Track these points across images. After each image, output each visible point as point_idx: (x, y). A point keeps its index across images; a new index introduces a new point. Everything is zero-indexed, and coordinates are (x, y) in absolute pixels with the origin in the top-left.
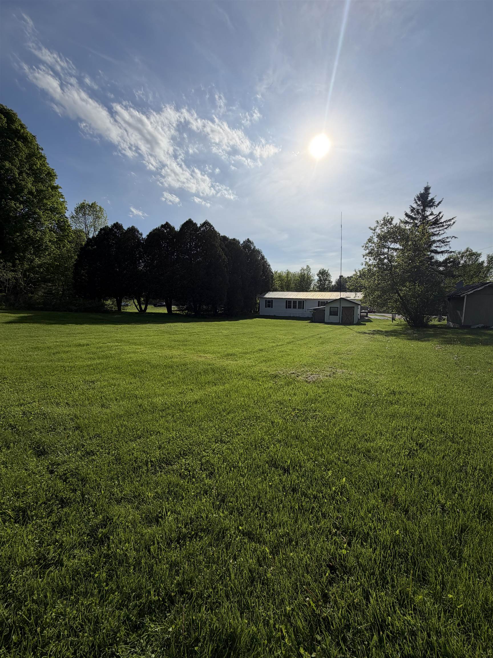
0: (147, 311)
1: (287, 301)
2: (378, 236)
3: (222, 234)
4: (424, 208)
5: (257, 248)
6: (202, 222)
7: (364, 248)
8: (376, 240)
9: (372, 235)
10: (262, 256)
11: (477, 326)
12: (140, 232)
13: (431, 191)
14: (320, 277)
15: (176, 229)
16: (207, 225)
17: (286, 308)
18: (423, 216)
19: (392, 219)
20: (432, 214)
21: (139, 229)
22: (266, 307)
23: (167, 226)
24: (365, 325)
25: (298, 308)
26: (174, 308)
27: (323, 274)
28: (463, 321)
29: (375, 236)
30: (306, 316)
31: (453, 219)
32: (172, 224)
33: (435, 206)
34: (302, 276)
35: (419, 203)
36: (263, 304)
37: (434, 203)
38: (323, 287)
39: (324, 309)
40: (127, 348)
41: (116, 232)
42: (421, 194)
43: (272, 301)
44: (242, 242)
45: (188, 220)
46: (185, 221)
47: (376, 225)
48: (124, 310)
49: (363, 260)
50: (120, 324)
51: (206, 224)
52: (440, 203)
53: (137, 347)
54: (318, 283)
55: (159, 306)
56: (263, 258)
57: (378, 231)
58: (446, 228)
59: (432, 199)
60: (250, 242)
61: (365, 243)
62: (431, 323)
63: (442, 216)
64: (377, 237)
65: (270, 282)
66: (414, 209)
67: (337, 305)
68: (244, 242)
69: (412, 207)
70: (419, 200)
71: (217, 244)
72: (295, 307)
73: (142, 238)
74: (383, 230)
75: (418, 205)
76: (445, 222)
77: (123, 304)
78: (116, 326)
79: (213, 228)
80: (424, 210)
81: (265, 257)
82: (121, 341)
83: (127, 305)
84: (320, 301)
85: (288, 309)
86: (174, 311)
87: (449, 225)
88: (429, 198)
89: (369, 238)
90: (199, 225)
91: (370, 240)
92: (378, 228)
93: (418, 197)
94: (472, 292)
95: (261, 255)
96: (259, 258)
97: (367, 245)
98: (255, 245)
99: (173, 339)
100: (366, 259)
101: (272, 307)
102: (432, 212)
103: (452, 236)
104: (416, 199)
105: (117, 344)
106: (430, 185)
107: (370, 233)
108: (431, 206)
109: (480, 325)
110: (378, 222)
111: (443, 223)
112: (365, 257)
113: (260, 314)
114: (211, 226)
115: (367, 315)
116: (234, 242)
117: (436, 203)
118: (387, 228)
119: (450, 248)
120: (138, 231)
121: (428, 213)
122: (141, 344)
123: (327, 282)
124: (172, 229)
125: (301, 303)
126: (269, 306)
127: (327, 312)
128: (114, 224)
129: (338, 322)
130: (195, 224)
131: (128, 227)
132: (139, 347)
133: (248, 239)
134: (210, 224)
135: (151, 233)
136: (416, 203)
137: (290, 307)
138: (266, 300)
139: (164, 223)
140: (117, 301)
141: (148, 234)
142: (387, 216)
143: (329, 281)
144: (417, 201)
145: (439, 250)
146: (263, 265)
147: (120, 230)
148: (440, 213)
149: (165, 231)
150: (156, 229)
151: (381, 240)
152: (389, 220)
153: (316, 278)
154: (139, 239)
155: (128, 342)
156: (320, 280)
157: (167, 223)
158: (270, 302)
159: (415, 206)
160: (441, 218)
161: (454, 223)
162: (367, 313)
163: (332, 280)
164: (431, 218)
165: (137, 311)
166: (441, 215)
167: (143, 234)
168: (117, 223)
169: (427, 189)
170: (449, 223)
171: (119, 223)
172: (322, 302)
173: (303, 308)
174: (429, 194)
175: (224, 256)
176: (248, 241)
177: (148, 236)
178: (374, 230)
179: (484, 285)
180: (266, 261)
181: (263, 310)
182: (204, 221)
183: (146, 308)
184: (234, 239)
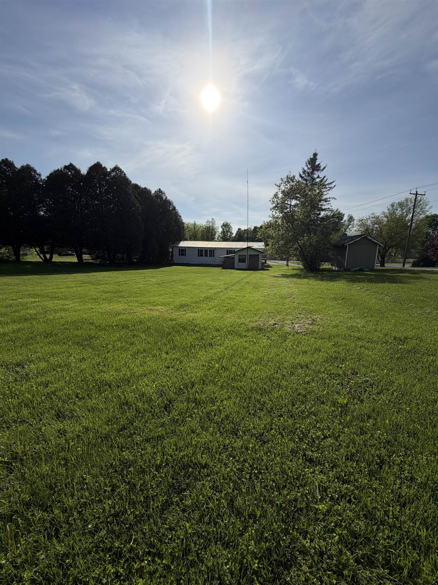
0: (53, 260)
1: (199, 250)
2: (283, 192)
3: (133, 182)
4: (313, 171)
5: (168, 198)
6: (112, 167)
7: (271, 202)
8: (280, 195)
9: (277, 190)
10: (173, 207)
11: (355, 269)
12: (38, 172)
13: (318, 157)
14: (223, 229)
15: (82, 173)
16: (118, 170)
17: (199, 256)
18: (312, 178)
19: (294, 177)
20: (318, 177)
21: (36, 168)
22: (179, 255)
23: (71, 167)
24: (268, 270)
25: (209, 256)
26: (86, 257)
27: (226, 226)
28: (345, 265)
29: (280, 192)
30: (216, 264)
31: (333, 182)
32: (77, 166)
33: (321, 170)
34: (207, 228)
35: (309, 166)
36: (176, 252)
37: (320, 167)
38: (225, 238)
39: (233, 257)
40: (50, 304)
41: (5, 170)
42: (311, 159)
43: (185, 249)
44: (153, 192)
45: (96, 163)
46: (93, 164)
47: (281, 182)
48: (23, 259)
49: (270, 213)
50: (25, 275)
51: (116, 169)
52: (324, 168)
53: (61, 302)
54: (222, 234)
55: (64, 255)
56: (174, 208)
57: (283, 188)
58: (329, 190)
59: (319, 164)
60: (162, 192)
61: (272, 197)
62: (322, 267)
63: (327, 180)
64: (281, 193)
65: (182, 231)
66: (305, 171)
67: (244, 253)
68: (156, 192)
69: (304, 169)
70: (309, 164)
71: (130, 191)
72: (206, 255)
73: (41, 179)
74: (286, 186)
75: (308, 168)
76: (328, 184)
77: (21, 253)
78: (21, 277)
79: (125, 174)
80: (312, 173)
81: (176, 208)
82: (38, 295)
83: (26, 254)
84: (229, 250)
85: (200, 257)
86: (86, 260)
87: (331, 188)
88: (317, 163)
89: (275, 193)
90: (109, 170)
91: (276, 196)
92: (282, 185)
93: (308, 161)
94: (353, 242)
95: (173, 205)
96: (171, 208)
97: (274, 200)
98: (167, 195)
99: (102, 289)
100: (273, 212)
101: (185, 255)
102: (318, 175)
103: (333, 197)
104: (307, 162)
105: (33, 300)
106: (317, 152)
107: (276, 189)
108: (318, 170)
109: (357, 268)
110: (282, 180)
111: (326, 185)
112: (272, 210)
113: (175, 262)
114: (121, 172)
115: (266, 261)
116: (146, 191)
117: (322, 168)
118: (290, 185)
119: (331, 206)
120: (35, 171)
121: (315, 176)
122: (66, 298)
123: (229, 233)
124: (77, 172)
125: (211, 252)
126: (182, 255)
127: (236, 260)
128: (3, 160)
129: (246, 268)
130: (105, 168)
131: (22, 165)
132: (67, 303)
133: (160, 189)
134: (121, 170)
135: (51, 174)
136: (307, 166)
137: (202, 255)
138: (179, 249)
139: (67, 164)
140: (13, 249)
141: (48, 175)
142: (289, 174)
143: (231, 232)
144: (308, 164)
145: (323, 207)
146: (175, 216)
147: (10, 168)
148: (325, 177)
149: (70, 173)
150: (58, 170)
151: (285, 195)
152: (292, 178)
153: (220, 230)
154: (36, 180)
155: (48, 296)
156: (223, 232)
157: (71, 165)
158: (183, 251)
159: (306, 168)
160: (326, 181)
161: (335, 186)
162: (266, 260)
163: (233, 232)
164: (318, 180)
165: (41, 260)
166: (325, 179)
167: (42, 174)
168: (6, 159)
169: (315, 155)
170: (330, 186)
171: (9, 159)
172: (229, 251)
173: (214, 256)
174: (317, 159)
175: (138, 204)
176: (159, 191)
177: (48, 177)
178: (279, 187)
179: (360, 237)
180: (177, 212)
181: (177, 258)
182: (114, 166)
183: (51, 257)
184: (145, 188)
